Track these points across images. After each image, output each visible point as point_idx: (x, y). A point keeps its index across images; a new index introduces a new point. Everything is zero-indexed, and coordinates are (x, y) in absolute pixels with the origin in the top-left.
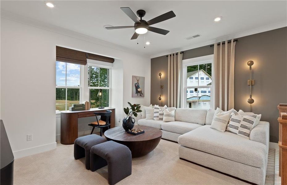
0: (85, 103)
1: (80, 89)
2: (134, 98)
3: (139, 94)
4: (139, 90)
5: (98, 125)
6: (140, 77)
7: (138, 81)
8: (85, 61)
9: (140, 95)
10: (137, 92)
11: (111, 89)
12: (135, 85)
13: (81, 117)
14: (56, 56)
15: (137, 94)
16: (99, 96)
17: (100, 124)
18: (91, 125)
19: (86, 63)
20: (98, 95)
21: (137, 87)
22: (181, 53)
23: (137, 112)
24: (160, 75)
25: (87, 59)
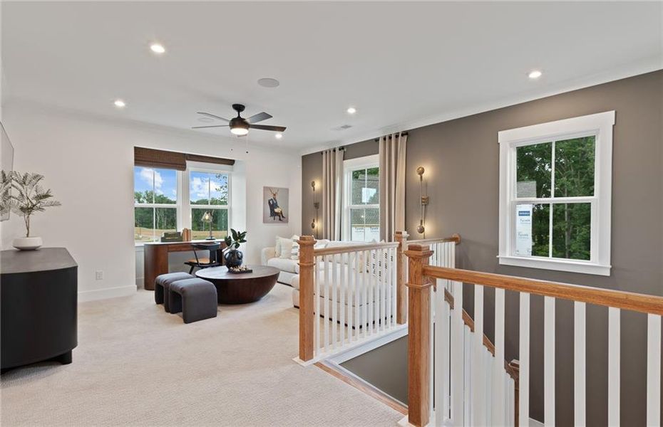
0: (184, 231)
1: (178, 210)
2: (266, 224)
3: (277, 217)
4: (276, 210)
5: (197, 263)
6: (278, 189)
7: (275, 195)
8: (183, 165)
9: (280, 220)
10: (273, 214)
11: (231, 208)
12: (269, 202)
13: (172, 251)
14: (135, 160)
15: (272, 218)
16: (205, 219)
17: (200, 262)
18: (190, 264)
19: (185, 168)
20: (203, 218)
21: (273, 206)
22: (340, 150)
23: (240, 242)
24: (313, 184)
25: (187, 162)
